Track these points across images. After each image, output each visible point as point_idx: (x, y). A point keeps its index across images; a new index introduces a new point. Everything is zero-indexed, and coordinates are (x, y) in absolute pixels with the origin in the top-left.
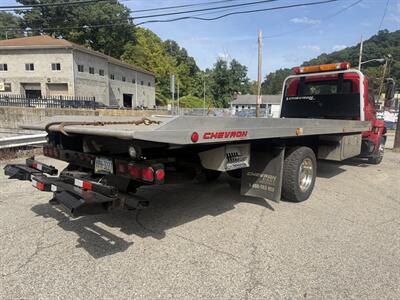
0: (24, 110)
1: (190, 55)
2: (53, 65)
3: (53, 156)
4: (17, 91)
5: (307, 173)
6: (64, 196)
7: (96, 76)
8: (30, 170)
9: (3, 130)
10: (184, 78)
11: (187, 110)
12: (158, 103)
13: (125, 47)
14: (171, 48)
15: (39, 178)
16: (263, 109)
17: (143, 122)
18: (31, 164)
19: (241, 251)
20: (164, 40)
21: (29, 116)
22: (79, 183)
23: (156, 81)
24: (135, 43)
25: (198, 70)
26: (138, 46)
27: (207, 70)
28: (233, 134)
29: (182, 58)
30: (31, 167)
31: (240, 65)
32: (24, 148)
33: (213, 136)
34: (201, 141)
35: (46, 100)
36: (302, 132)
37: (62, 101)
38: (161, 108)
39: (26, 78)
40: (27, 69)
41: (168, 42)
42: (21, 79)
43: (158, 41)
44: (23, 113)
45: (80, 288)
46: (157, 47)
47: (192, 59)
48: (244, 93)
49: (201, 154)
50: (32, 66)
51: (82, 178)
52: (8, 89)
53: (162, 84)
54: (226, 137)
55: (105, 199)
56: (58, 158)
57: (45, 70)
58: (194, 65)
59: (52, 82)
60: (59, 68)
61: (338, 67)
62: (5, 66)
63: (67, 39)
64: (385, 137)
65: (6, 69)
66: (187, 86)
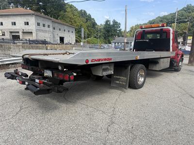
0: (12, 46)
1: (92, 17)
2: (25, 23)
3: (26, 69)
4: (8, 36)
5: (142, 76)
6: (31, 87)
7: (46, 28)
8: (16, 75)
9: (2, 55)
10: (89, 28)
11: (91, 45)
12: (76, 41)
13: (60, 13)
14: (83, 14)
15: (20, 79)
16: (127, 45)
17: (66, 53)
18: (16, 72)
19: (108, 110)
20: (79, 10)
21: (14, 48)
22: (37, 81)
23: (76, 31)
24: (65, 11)
25: (97, 25)
26: (67, 13)
27: (101, 25)
28: (105, 59)
29: (88, 18)
30: (16, 73)
31: (117, 22)
32: (13, 64)
33: (95, 60)
34: (90, 63)
35: (22, 40)
36: (139, 58)
37: (29, 41)
38: (78, 44)
39: (12, 29)
40: (12, 25)
41: (82, 10)
42: (9, 29)
43: (76, 10)
44: (11, 47)
45: (39, 125)
46: (76, 13)
47: (93, 19)
48: (119, 36)
49: (91, 68)
50: (15, 23)
51: (39, 79)
52: (3, 35)
53: (79, 32)
54: (102, 61)
55: (48, 88)
56: (28, 70)
57: (21, 25)
58: (95, 22)
59: (25, 31)
60: (28, 24)
61: (160, 26)
62: (2, 23)
63: (31, 10)
64: (183, 59)
65: (2, 25)
66: (91, 33)
